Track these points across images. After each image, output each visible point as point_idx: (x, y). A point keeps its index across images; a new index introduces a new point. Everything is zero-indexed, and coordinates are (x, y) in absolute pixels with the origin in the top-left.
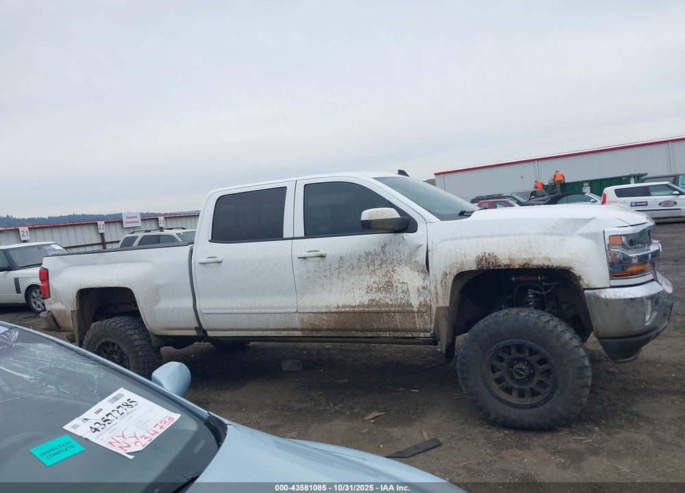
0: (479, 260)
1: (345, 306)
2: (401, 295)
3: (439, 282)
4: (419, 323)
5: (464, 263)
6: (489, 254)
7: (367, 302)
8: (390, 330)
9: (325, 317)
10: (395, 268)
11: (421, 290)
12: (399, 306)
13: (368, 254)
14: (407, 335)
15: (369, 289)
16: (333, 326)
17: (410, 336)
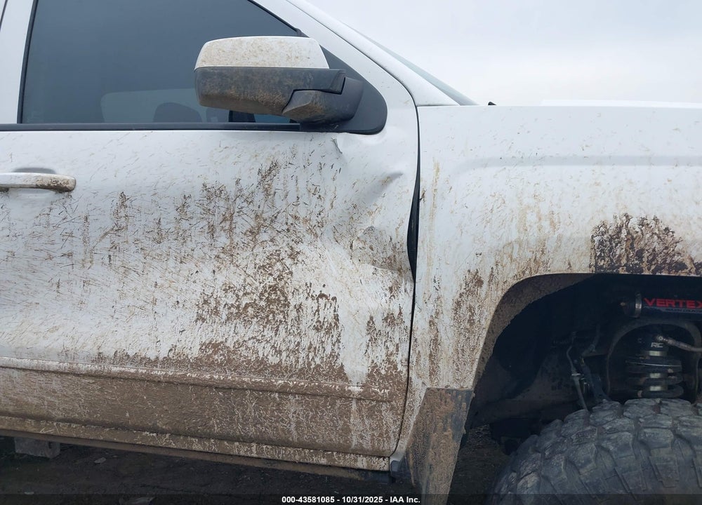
0: (606, 241)
1: (122, 358)
2: (312, 337)
3: (449, 305)
4: (360, 430)
5: (550, 245)
6: (642, 223)
7: (195, 352)
8: (260, 441)
9: (56, 384)
10: (299, 248)
11: (379, 324)
12: (301, 373)
13: (212, 193)
14: (315, 460)
15: (207, 309)
16: (82, 412)
17: (323, 461)
